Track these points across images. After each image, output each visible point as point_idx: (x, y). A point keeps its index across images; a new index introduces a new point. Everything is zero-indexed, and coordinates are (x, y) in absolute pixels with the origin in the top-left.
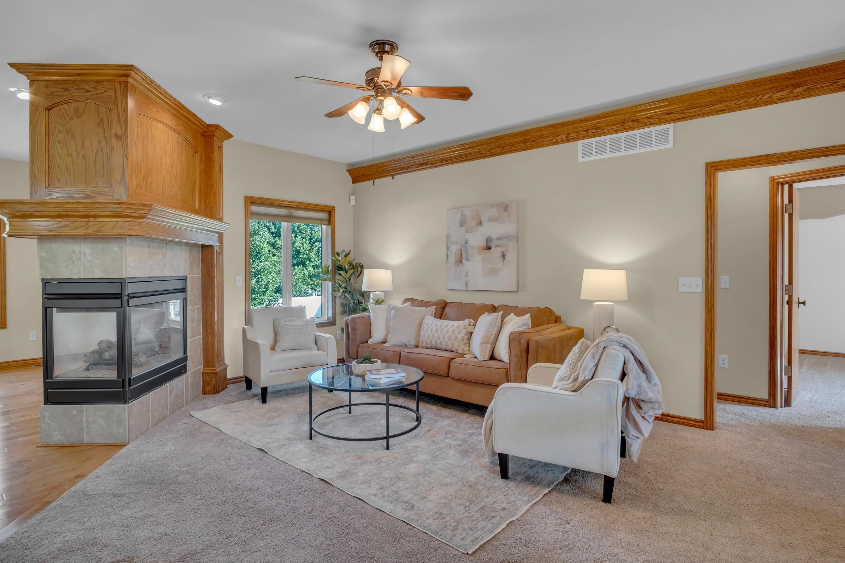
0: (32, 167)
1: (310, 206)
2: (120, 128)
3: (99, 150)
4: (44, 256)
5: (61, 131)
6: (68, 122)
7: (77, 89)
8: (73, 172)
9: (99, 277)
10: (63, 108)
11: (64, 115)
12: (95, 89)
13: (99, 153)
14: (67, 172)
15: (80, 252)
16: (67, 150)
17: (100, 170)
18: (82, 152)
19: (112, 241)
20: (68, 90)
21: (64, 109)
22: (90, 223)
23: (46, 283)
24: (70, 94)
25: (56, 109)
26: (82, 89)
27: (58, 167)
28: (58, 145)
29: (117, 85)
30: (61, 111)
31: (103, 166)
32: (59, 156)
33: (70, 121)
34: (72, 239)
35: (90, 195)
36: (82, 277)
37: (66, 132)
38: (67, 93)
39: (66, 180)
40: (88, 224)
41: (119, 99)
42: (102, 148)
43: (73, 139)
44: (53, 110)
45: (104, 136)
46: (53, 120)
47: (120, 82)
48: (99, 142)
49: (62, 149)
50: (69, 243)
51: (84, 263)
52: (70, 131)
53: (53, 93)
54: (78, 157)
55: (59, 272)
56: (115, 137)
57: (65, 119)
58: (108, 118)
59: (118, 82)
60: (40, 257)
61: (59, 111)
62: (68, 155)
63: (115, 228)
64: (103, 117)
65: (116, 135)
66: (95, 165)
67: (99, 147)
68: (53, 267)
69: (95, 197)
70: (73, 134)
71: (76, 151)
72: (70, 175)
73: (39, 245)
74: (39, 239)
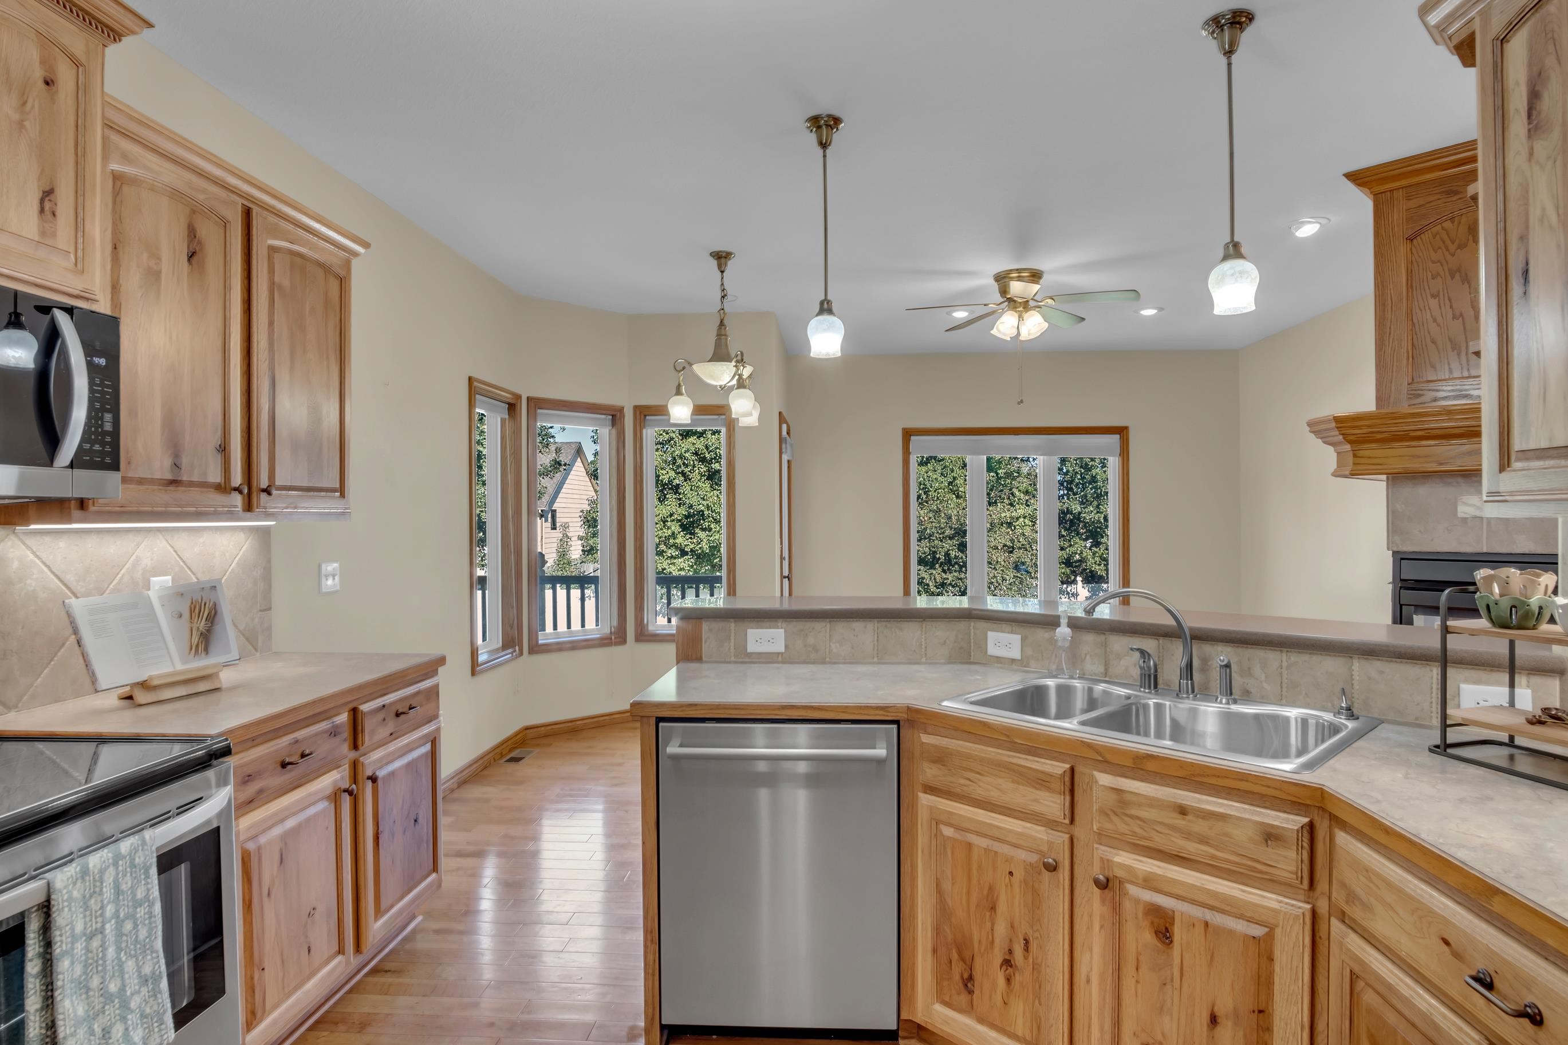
4: (1400, 511)
5: (1438, 274)
6: (1453, 255)
8: (1466, 347)
10: (1443, 228)
11: (1444, 242)
16: (1451, 307)
21: (1446, 230)
23: (1403, 559)
25: (1426, 237)
27: (1433, 342)
28: (1433, 303)
30: (1438, 237)
32: (1435, 320)
33: (1459, 250)
36: (1485, 550)
37: (1450, 274)
43: (1466, 286)
44: (1421, 238)
46: (1420, 257)
49: (1440, 307)
51: (1488, 523)
52: (1459, 270)
53: (1423, 205)
55: (1432, 540)
57: (1447, 250)
60: (1393, 512)
61: (1434, 237)
62: (1454, 317)
68: (1420, 532)
70: (1466, 274)
72: (1460, 354)
73: (1390, 490)
74: (1390, 478)
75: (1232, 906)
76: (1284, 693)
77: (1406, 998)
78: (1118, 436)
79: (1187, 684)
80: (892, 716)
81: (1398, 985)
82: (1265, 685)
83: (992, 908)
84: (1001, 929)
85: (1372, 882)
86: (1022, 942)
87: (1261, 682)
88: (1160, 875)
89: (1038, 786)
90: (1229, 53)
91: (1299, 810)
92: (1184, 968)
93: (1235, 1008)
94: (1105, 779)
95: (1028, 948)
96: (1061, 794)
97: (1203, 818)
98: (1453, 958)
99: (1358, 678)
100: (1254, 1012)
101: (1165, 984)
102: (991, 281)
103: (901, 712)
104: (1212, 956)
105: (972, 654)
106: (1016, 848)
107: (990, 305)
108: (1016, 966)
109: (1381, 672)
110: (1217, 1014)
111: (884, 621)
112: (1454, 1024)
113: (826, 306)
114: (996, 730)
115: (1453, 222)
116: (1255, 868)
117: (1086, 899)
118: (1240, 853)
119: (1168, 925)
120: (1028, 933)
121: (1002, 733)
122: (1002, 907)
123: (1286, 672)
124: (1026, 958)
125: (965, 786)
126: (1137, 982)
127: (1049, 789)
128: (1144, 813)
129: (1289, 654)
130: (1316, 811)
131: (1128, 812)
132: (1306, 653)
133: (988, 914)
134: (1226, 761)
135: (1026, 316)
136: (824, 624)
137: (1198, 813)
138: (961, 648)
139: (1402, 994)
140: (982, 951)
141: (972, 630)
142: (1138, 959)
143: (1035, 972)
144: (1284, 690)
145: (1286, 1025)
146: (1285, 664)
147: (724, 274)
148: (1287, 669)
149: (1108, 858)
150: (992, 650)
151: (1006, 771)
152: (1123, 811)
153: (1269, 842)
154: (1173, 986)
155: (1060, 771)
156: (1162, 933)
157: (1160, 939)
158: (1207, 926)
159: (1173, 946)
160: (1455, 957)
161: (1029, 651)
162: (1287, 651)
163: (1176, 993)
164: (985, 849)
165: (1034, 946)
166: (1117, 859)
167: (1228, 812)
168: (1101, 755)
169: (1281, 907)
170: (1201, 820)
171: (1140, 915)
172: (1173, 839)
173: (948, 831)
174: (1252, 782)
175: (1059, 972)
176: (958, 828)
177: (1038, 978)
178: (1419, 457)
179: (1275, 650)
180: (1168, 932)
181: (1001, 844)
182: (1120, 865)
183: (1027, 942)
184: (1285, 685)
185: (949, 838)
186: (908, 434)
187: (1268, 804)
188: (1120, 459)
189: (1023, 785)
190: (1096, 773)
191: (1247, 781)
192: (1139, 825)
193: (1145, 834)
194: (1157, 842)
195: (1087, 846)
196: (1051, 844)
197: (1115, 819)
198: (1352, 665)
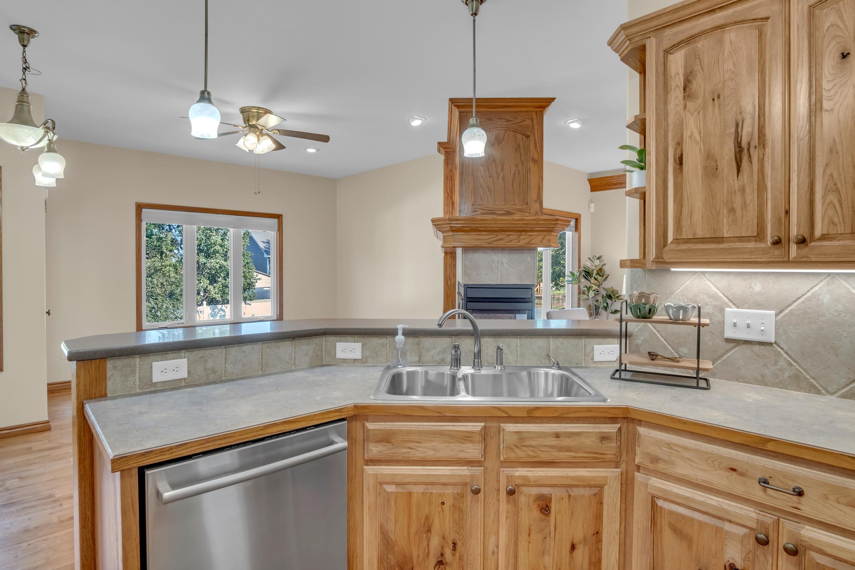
0: (461, 187)
1: (559, 213)
2: (536, 153)
3: (517, 172)
4: (468, 265)
7: (499, 119)
8: (494, 191)
9: (514, 284)
12: (515, 118)
13: (516, 175)
14: (489, 192)
15: (498, 262)
16: (488, 172)
17: (517, 189)
18: (502, 174)
19: (526, 251)
20: (492, 120)
22: (521, 237)
23: (467, 288)
24: (493, 123)
26: (504, 119)
27: (481, 187)
28: (482, 168)
29: (534, 116)
31: (520, 186)
32: (482, 177)
33: (493, 147)
34: (492, 250)
35: (510, 212)
36: (499, 283)
38: (491, 122)
39: (487, 198)
40: (520, 238)
41: (536, 127)
42: (519, 171)
43: (494, 163)
45: (521, 160)
47: (536, 112)
48: (517, 165)
49: (484, 171)
50: (489, 253)
51: (501, 271)
52: (492, 156)
54: (498, 179)
55: (480, 279)
56: (532, 161)
58: (524, 144)
59: (535, 113)
60: (465, 265)
62: (489, 177)
63: (543, 242)
64: (520, 144)
65: (533, 159)
66: (513, 185)
67: (517, 170)
68: (475, 275)
69: (515, 213)
70: (494, 158)
71: (497, 173)
72: (491, 194)
73: (463, 255)
74: (463, 249)
75: (583, 481)
76: (518, 360)
77: (702, 501)
78: (277, 220)
79: (478, 361)
80: (345, 415)
81: (694, 496)
82: (509, 357)
83: (428, 531)
84: (435, 542)
85: (673, 450)
86: (451, 545)
87: (507, 355)
88: (543, 476)
89: (463, 441)
90: (475, 14)
91: (613, 421)
92: (557, 525)
93: (584, 537)
94: (510, 427)
95: (455, 548)
96: (480, 443)
97: (569, 437)
98: (739, 476)
99: (552, 348)
100: (594, 534)
101: (545, 538)
102: (238, 112)
103: (350, 411)
104: (572, 513)
105: (324, 359)
106: (445, 486)
107: (239, 127)
108: (446, 563)
109: (562, 344)
110: (575, 544)
111: (266, 343)
112: (736, 507)
113: (206, 95)
114: (431, 411)
115: (490, 133)
116: (596, 457)
117: (492, 503)
118: (588, 451)
119: (548, 504)
120: (455, 538)
121: (436, 412)
122: (436, 527)
123: (520, 349)
124: (454, 555)
125: (406, 453)
126: (529, 542)
127: (472, 442)
128: (534, 443)
129: (521, 339)
130: (621, 419)
131: (524, 444)
132: (529, 337)
133: (425, 535)
134: (574, 403)
135: (261, 138)
136: (221, 350)
137: (566, 435)
138: (317, 356)
139: (699, 500)
140: (420, 561)
141: (324, 343)
142: (529, 529)
143: (460, 561)
144: (519, 358)
145: (610, 535)
146: (519, 344)
147: (26, 48)
148: (520, 347)
149: (511, 475)
150: (340, 355)
151: (440, 436)
152: (521, 444)
153: (603, 441)
154: (550, 537)
155: (479, 429)
156: (544, 509)
157: (543, 513)
158: (570, 497)
159: (550, 515)
160: (741, 476)
161: (367, 353)
162: (520, 338)
163: (552, 541)
164: (423, 493)
165: (459, 546)
166: (517, 474)
167: (582, 430)
168: (506, 413)
169: (608, 474)
170: (567, 438)
171: (531, 503)
172: (552, 453)
173: (390, 489)
174: (594, 412)
175: (478, 555)
176: (398, 484)
177: (462, 564)
178: (480, 240)
179: (514, 338)
180: (548, 508)
181: (433, 486)
182: (519, 477)
183: (454, 544)
184: (519, 356)
185: (392, 493)
186: (140, 207)
187: (598, 421)
188: (278, 233)
189: (452, 443)
190: (502, 425)
191: (591, 411)
192: (531, 450)
193: (535, 454)
194: (542, 457)
195: (493, 471)
196: (472, 477)
197: (517, 450)
198: (550, 341)
